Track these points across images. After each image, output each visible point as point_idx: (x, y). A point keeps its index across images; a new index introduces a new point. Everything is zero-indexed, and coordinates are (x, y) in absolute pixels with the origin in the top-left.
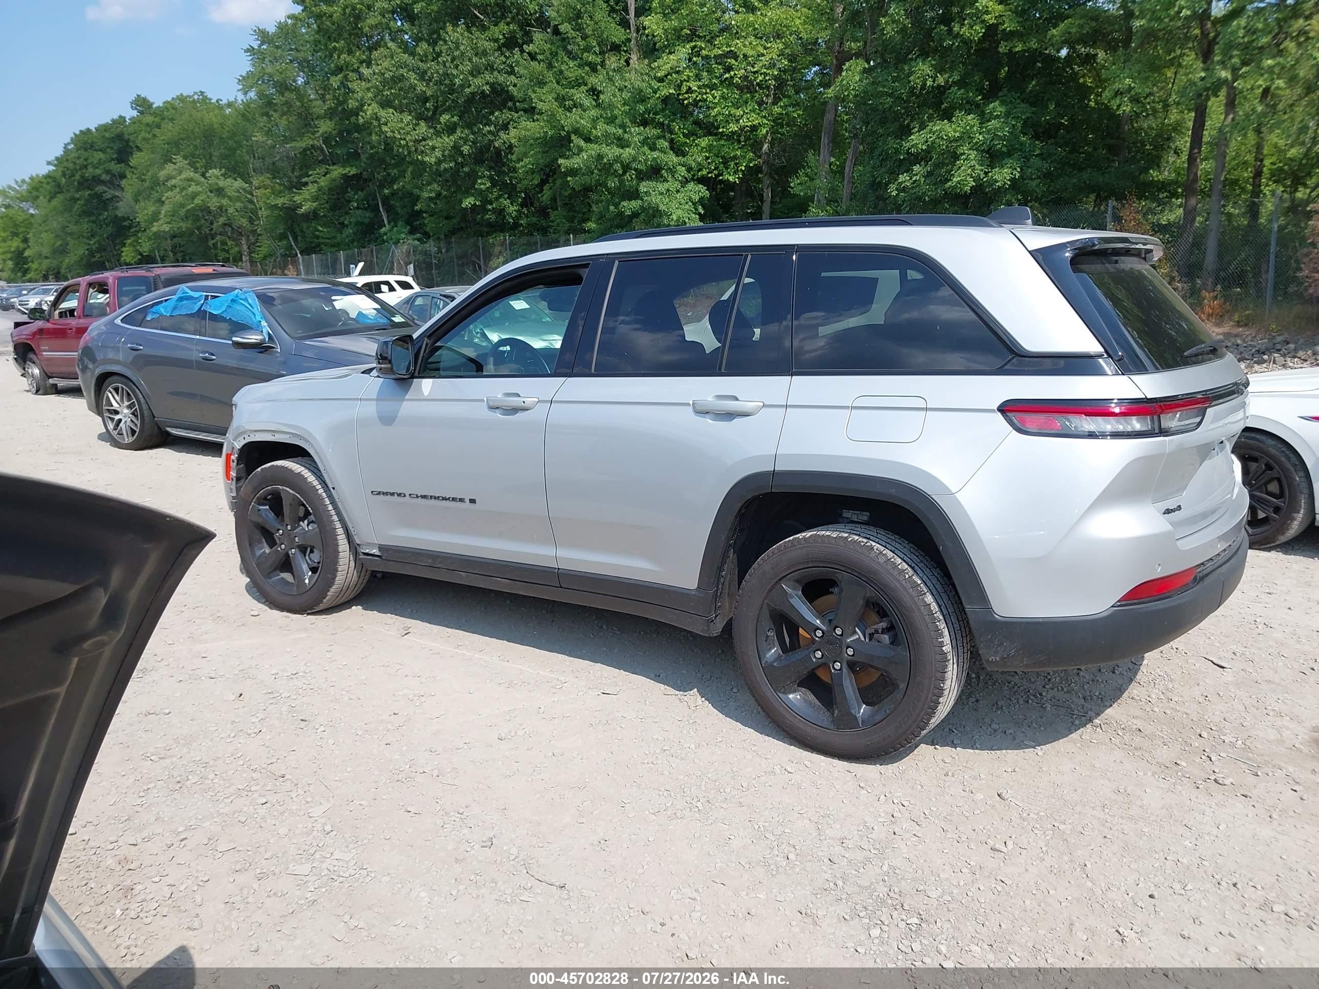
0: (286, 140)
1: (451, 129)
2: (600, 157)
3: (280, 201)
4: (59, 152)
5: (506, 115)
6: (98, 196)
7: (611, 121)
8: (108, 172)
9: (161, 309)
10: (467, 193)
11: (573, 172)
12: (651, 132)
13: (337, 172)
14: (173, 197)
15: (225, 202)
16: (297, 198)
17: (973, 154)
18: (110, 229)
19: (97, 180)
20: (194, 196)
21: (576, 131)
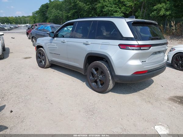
0: (68, 6)
1: (89, 5)
2: (108, 9)
3: (66, 15)
4: (40, 7)
5: (97, 3)
6: (44, 14)
7: (110, 4)
8: (45, 10)
9: (39, 28)
10: (90, 14)
11: (104, 11)
12: (116, 6)
13: (74, 11)
14: (53, 14)
15: (59, 15)
16: (68, 14)
17: (164, 10)
18: (46, 18)
19: (44, 11)
20: (56, 14)
21: (106, 5)
